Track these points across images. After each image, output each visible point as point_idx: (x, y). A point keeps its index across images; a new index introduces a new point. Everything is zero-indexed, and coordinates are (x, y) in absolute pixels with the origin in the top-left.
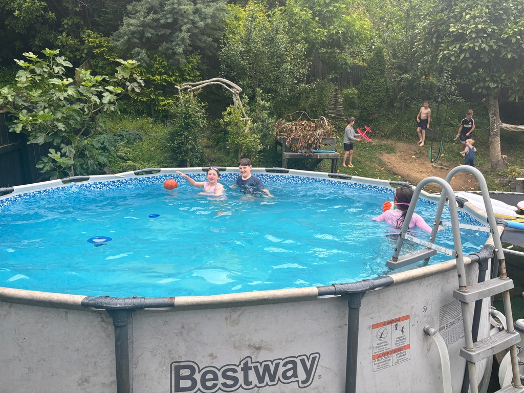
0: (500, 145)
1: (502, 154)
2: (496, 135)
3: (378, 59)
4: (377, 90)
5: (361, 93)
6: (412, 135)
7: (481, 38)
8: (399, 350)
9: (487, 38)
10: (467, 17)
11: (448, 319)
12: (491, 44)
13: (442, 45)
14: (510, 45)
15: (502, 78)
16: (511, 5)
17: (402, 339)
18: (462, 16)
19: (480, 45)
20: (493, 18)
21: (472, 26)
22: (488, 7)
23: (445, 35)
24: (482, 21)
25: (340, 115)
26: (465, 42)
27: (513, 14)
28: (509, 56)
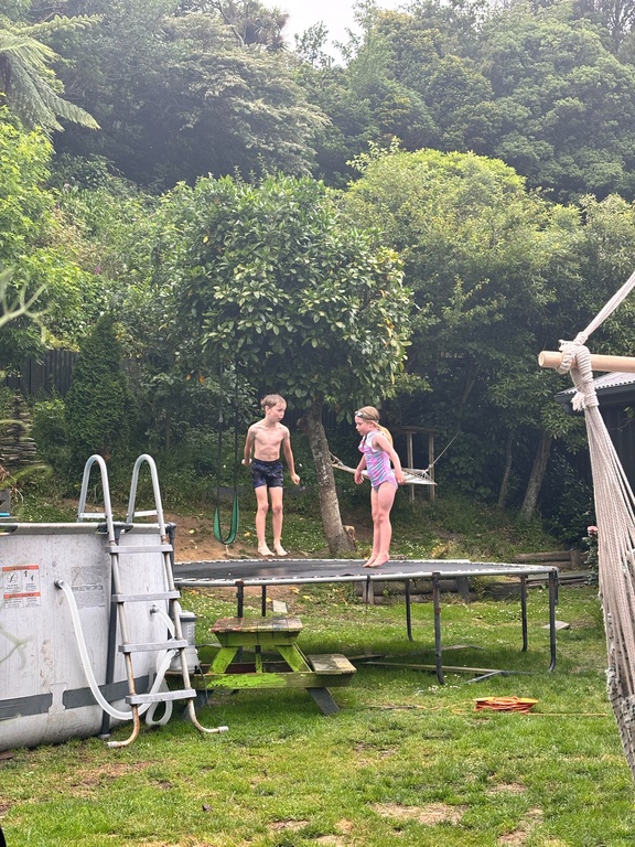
0: (337, 506)
1: (343, 524)
2: (327, 486)
3: (103, 341)
4: (104, 403)
5: (71, 410)
6: (188, 498)
7: (264, 312)
8: (29, 595)
9: (274, 313)
10: (237, 278)
11: (80, 582)
12: (282, 323)
13: (207, 321)
14: (316, 326)
15: (313, 381)
16: (307, 262)
17: (32, 586)
18: (232, 274)
19: (265, 325)
20: (284, 280)
21: (245, 294)
22: (272, 263)
23: (210, 304)
24: (261, 284)
25: (28, 458)
26: (240, 319)
27: (314, 276)
28: (314, 345)
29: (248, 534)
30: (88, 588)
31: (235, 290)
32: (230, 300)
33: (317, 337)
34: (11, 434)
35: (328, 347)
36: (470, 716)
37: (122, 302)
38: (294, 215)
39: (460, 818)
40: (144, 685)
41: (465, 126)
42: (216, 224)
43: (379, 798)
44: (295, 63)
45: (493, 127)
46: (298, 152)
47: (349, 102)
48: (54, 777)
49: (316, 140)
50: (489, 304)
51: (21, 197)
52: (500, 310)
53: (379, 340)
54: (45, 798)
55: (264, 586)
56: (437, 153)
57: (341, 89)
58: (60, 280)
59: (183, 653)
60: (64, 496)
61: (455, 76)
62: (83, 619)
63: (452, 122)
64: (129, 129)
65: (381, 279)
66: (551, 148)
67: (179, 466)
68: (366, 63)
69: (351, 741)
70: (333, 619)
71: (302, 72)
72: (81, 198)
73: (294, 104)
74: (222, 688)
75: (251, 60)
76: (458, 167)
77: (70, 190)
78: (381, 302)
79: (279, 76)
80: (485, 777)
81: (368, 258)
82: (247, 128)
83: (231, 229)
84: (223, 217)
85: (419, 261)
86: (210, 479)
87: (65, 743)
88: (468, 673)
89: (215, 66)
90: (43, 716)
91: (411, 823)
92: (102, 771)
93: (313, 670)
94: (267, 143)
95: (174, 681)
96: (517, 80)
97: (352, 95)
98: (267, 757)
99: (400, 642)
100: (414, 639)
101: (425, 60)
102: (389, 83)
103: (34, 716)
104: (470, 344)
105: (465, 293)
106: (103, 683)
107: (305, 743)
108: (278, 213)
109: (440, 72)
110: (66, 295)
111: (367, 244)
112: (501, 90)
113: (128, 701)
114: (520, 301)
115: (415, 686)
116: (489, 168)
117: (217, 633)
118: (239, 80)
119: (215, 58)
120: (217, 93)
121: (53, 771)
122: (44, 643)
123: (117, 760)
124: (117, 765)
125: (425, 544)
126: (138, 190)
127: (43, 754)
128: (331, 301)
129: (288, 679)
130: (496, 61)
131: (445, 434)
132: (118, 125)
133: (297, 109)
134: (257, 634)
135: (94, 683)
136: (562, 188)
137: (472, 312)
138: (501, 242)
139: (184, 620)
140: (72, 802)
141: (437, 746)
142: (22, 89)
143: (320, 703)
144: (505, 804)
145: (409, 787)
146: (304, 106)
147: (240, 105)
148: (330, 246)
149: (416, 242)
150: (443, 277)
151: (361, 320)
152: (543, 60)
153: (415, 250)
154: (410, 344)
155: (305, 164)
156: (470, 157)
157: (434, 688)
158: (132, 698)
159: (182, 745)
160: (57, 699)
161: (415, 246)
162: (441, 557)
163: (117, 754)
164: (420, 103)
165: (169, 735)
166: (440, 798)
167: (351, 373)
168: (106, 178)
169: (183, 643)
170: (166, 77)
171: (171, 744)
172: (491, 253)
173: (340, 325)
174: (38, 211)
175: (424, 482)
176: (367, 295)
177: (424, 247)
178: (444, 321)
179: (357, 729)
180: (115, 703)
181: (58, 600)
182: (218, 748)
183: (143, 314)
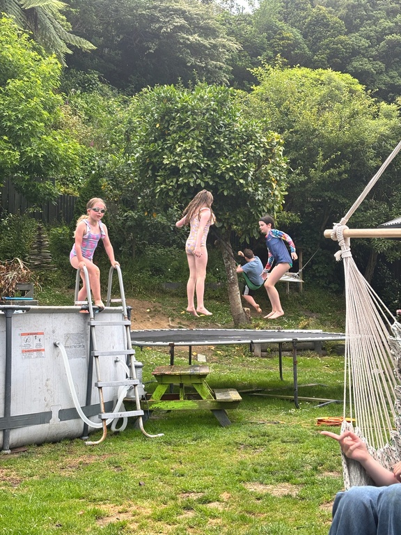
0: (239, 296)
1: (243, 306)
2: (233, 283)
3: (93, 190)
6: (146, 289)
7: (195, 173)
8: (38, 350)
9: (201, 173)
10: (178, 150)
11: (71, 343)
12: (207, 180)
13: (159, 178)
14: (227, 182)
15: (226, 217)
16: (222, 140)
17: (40, 345)
18: (175, 148)
19: (195, 181)
20: (207, 152)
21: (183, 161)
22: (200, 141)
23: (160, 167)
24: (193, 155)
25: (47, 263)
26: (180, 177)
27: (226, 149)
28: (225, 194)
29: (183, 312)
30: (75, 347)
31: (177, 158)
32: (174, 164)
33: (228, 188)
34: (36, 248)
35: (234, 195)
36: (313, 428)
37: (105, 165)
38: (214, 110)
39: (297, 492)
40: (110, 407)
41: (328, 51)
42: (164, 116)
43: (249, 479)
44: (220, 10)
45: (346, 52)
46: (221, 68)
47: (254, 35)
48: (50, 463)
49: (232, 60)
50: (339, 167)
51: (42, 99)
52: (345, 172)
53: (267, 191)
54: (43, 476)
55: (190, 346)
56: (308, 70)
57: (249, 28)
58: (67, 151)
59: (136, 388)
60: (69, 288)
61: (322, 19)
62: (72, 366)
63: (319, 49)
64: (113, 53)
65: (269, 151)
66: (383, 66)
67: (141, 269)
68: (264, 10)
69: (236, 443)
70: (235, 366)
71: (223, 16)
72: (82, 98)
73: (218, 37)
74: (158, 409)
75: (191, 9)
76: (322, 79)
77: (75, 92)
78: (268, 167)
79: (209, 19)
80: (316, 468)
81: (261, 138)
82: (188, 53)
83: (174, 119)
84: (168, 112)
85: (294, 140)
86: (160, 277)
87: (60, 442)
88: (315, 401)
89: (168, 12)
90: (46, 425)
91: (267, 495)
92: (80, 460)
93: (215, 398)
94: (201, 62)
95: (129, 404)
96: (362, 22)
97: (255, 31)
98: (183, 452)
99: (275, 381)
100: (284, 379)
101: (303, 9)
102: (280, 24)
103: (41, 425)
104: (326, 194)
105: (324, 160)
106: (84, 405)
107: (208, 444)
108: (204, 109)
109: (312, 17)
110: (70, 161)
111: (260, 129)
112: (351, 28)
113: (100, 417)
114: (358, 165)
115: (281, 409)
116: (341, 79)
117: (155, 375)
118: (183, 21)
119: (168, 8)
120: (169, 30)
121: (51, 459)
122: (47, 380)
123: (91, 453)
124: (90, 456)
125: (296, 320)
126: (119, 93)
127: (46, 449)
128: (237, 166)
129: (200, 404)
130: (348, 9)
131: (310, 249)
132: (106, 51)
133: (220, 40)
134: (181, 376)
135: (78, 405)
136: (390, 92)
137: (328, 173)
138: (347, 126)
139: (136, 367)
140: (60, 479)
141: (289, 447)
142: (45, 28)
143: (219, 419)
144: (327, 485)
145: (270, 473)
146: (224, 38)
147: (183, 38)
148: (237, 130)
149: (292, 127)
150: (310, 150)
151: (256, 178)
152: (380, 10)
153: (291, 133)
154: (287, 193)
155: (225, 76)
156: (329, 73)
157: (293, 411)
158: (102, 415)
159: (132, 444)
160: (55, 415)
161: (291, 130)
162: (304, 328)
163: (91, 449)
164: (299, 36)
165: (125, 438)
166: (286, 480)
167: (249, 211)
168: (98, 85)
169: (137, 381)
170: (137, 20)
171: (126, 443)
172: (341, 135)
173: (242, 181)
174: (53, 107)
175: (296, 280)
176: (259, 162)
177: (298, 131)
178: (310, 178)
179: (241, 435)
180: (92, 418)
181: (56, 353)
182: (154, 447)
183: (118, 173)
